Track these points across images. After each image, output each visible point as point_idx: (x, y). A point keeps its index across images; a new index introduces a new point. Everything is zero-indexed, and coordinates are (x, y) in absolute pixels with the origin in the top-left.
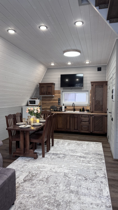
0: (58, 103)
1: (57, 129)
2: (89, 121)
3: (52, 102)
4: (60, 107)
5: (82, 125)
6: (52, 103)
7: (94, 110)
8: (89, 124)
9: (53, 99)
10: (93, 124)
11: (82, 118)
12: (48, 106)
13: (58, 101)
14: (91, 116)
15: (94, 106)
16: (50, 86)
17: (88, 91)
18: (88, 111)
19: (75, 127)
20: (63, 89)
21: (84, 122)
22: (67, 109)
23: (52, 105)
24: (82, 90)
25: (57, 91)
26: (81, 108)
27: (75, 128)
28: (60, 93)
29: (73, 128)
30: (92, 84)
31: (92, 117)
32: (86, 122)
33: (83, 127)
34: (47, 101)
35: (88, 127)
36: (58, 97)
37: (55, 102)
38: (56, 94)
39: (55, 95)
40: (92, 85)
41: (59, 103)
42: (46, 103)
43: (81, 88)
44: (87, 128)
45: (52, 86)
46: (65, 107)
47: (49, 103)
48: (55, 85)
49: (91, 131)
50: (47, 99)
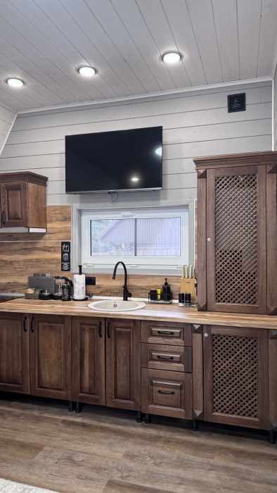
0: (63, 261)
1: (39, 387)
2: (187, 358)
3: (35, 256)
4: (67, 280)
5: (151, 379)
6: (38, 261)
7: (212, 297)
8: (189, 371)
9: (42, 243)
10: (209, 377)
11: (151, 340)
12: (21, 273)
13: (63, 253)
14: (197, 331)
15: (212, 276)
16: (18, 188)
17: (186, 206)
18: (185, 299)
19: (120, 383)
20: (82, 202)
21: (160, 359)
22: (99, 287)
23: (37, 270)
24: (163, 203)
25: (55, 208)
26: (158, 285)
27: (120, 391)
28: (67, 219)
29: (111, 391)
30: (201, 171)
31: (198, 337)
32: (171, 360)
33: (156, 389)
34: (16, 252)
35: (181, 388)
36: (61, 236)
37: (48, 255)
38: (51, 221)
39: (49, 225)
40: (202, 176)
41: (66, 261)
42: (11, 263)
43: (156, 196)
44: (177, 391)
45: (26, 188)
46: (90, 281)
47: (25, 261)
48: (49, 184)
49: (198, 413)
50: (16, 247)
